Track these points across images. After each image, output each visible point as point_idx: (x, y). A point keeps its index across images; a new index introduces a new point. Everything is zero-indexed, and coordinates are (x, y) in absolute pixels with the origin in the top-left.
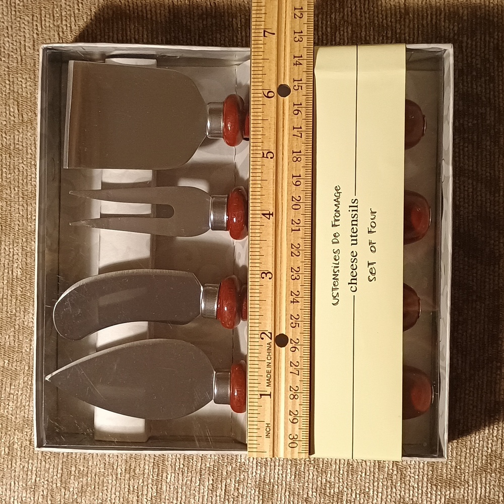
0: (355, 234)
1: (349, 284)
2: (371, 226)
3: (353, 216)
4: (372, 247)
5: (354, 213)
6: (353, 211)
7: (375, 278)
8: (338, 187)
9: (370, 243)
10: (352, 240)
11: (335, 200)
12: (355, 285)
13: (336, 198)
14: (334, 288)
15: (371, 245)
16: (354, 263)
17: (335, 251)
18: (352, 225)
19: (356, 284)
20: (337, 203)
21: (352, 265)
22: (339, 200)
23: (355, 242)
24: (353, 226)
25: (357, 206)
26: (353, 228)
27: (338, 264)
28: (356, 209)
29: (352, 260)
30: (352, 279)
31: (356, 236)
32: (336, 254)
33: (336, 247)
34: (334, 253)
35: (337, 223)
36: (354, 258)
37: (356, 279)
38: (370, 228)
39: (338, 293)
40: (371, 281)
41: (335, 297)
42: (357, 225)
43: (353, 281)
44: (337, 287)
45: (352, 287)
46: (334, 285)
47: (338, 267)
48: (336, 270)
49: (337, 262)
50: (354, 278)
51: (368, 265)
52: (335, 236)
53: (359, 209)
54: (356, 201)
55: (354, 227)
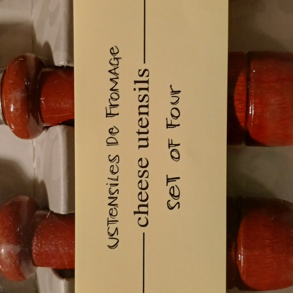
0: (145, 130)
1: (135, 213)
2: (172, 115)
3: (141, 98)
4: (173, 150)
5: (143, 93)
6: (140, 89)
7: (178, 203)
8: (115, 48)
9: (169, 145)
10: (140, 139)
11: (110, 71)
12: (145, 215)
13: (112, 68)
14: (110, 219)
15: (171, 148)
16: (143, 179)
17: (111, 158)
18: (140, 113)
19: (147, 213)
20: (113, 76)
21: (141, 181)
22: (117, 71)
23: (144, 143)
24: (141, 116)
25: (147, 82)
26: (141, 119)
27: (117, 180)
28: (145, 85)
29: (141, 174)
30: (140, 206)
31: (147, 133)
32: (114, 164)
33: (113, 151)
34: (110, 160)
35: (114, 111)
36: (143, 170)
37: (147, 206)
38: (170, 118)
39: (117, 229)
40: (172, 208)
41: (113, 235)
42: (147, 113)
43: (142, 209)
44: (116, 218)
45: (140, 219)
46: (111, 215)
47: (117, 185)
48: (113, 189)
49: (115, 177)
50: (144, 203)
51: (168, 182)
52: (111, 133)
53: (151, 85)
54: (146, 73)
55: (144, 117)
